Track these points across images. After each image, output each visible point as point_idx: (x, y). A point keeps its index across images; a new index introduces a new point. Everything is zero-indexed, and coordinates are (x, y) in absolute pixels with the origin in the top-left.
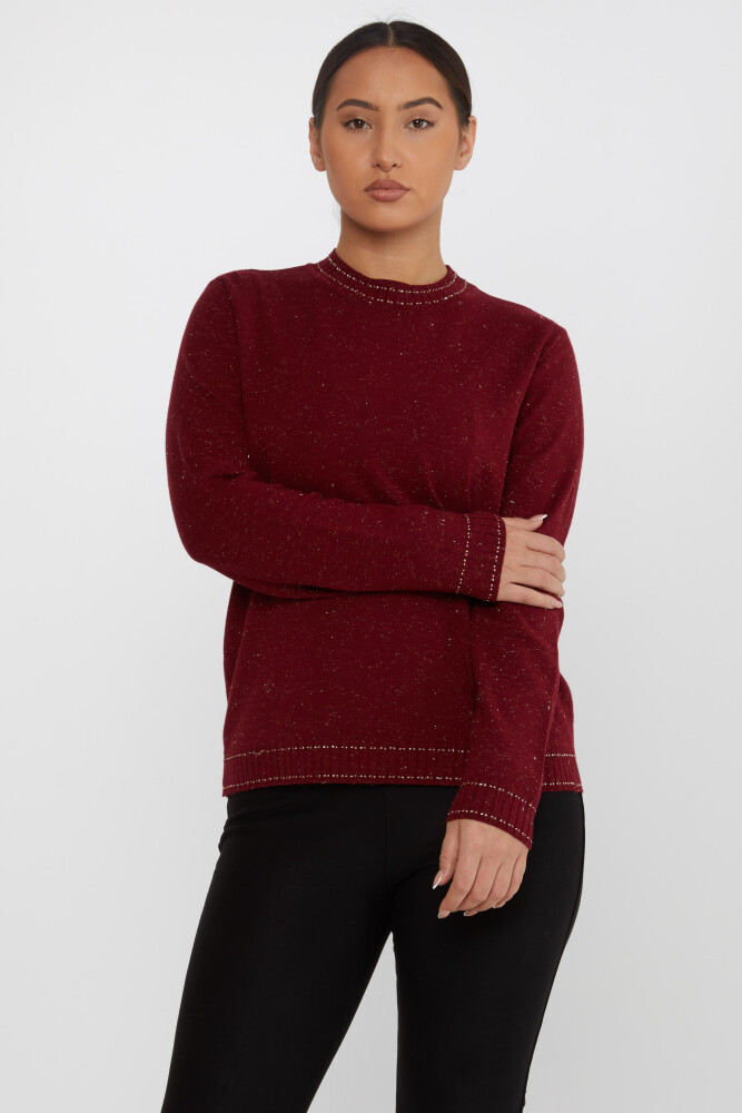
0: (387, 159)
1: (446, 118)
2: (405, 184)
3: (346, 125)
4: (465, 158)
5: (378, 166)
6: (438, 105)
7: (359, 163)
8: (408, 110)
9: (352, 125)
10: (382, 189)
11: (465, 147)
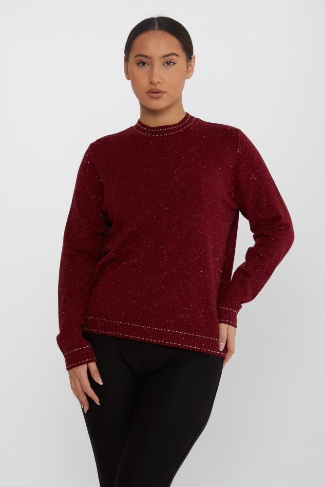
0: (155, 80)
1: (181, 60)
2: (163, 90)
3: (138, 64)
4: (190, 74)
5: (152, 83)
6: (177, 55)
7: (144, 81)
8: (164, 59)
9: (141, 64)
10: (154, 93)
11: (190, 69)
